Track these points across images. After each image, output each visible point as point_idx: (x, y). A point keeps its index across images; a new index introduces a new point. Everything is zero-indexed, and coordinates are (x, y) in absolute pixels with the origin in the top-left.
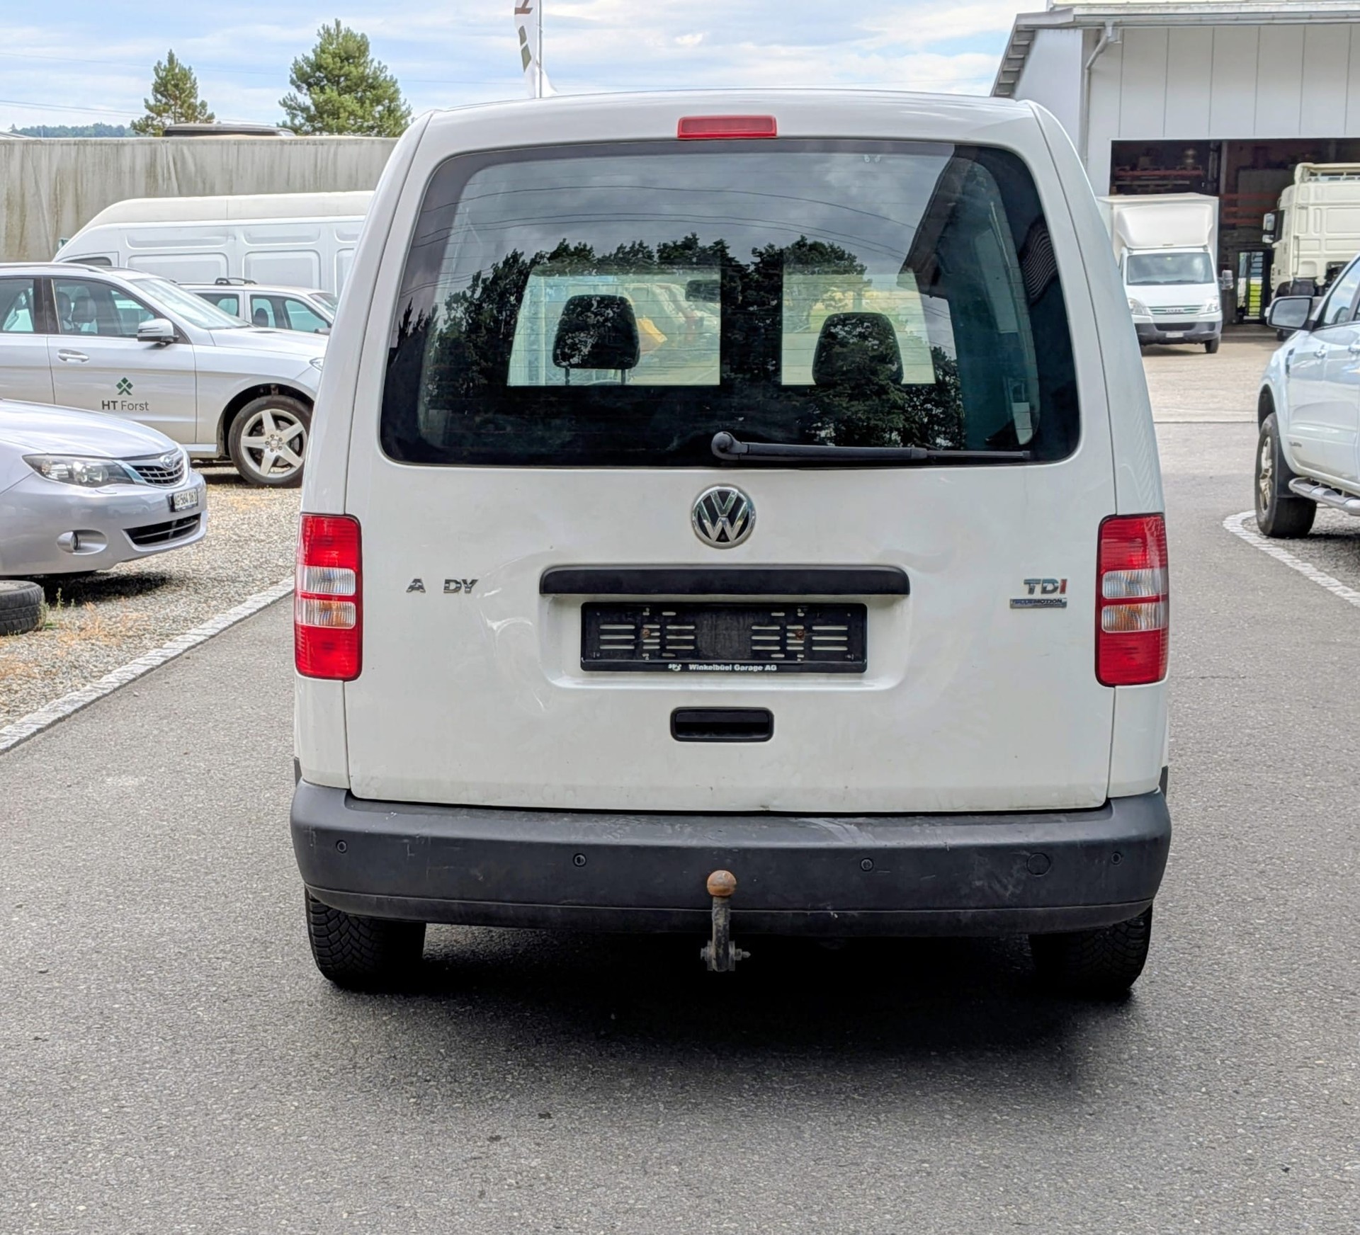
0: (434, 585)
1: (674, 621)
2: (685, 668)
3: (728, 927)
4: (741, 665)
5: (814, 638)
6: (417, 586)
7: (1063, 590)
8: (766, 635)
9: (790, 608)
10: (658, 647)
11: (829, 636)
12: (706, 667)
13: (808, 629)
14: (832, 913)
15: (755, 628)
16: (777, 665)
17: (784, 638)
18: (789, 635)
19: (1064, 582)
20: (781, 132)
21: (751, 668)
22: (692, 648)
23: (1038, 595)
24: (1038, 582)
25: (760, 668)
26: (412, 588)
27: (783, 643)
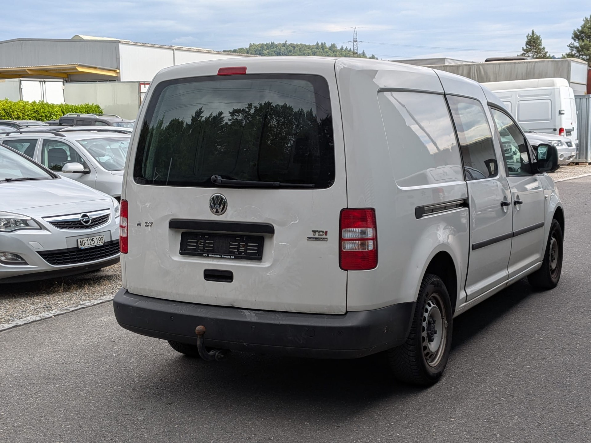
0: (143, 224)
1: (208, 239)
2: (208, 256)
3: (201, 345)
4: (224, 255)
5: (248, 248)
6: (139, 224)
7: (326, 235)
8: (233, 245)
9: (241, 236)
10: (202, 248)
11: (252, 247)
12: (214, 256)
13: (246, 244)
14: (245, 344)
15: (231, 243)
16: (234, 256)
17: (239, 247)
18: (241, 246)
19: (326, 232)
20: (247, 72)
21: (227, 257)
22: (212, 249)
23: (317, 236)
24: (317, 231)
25: (229, 257)
26: (138, 225)
27: (238, 249)
